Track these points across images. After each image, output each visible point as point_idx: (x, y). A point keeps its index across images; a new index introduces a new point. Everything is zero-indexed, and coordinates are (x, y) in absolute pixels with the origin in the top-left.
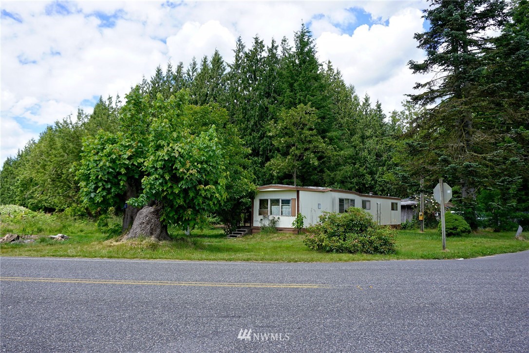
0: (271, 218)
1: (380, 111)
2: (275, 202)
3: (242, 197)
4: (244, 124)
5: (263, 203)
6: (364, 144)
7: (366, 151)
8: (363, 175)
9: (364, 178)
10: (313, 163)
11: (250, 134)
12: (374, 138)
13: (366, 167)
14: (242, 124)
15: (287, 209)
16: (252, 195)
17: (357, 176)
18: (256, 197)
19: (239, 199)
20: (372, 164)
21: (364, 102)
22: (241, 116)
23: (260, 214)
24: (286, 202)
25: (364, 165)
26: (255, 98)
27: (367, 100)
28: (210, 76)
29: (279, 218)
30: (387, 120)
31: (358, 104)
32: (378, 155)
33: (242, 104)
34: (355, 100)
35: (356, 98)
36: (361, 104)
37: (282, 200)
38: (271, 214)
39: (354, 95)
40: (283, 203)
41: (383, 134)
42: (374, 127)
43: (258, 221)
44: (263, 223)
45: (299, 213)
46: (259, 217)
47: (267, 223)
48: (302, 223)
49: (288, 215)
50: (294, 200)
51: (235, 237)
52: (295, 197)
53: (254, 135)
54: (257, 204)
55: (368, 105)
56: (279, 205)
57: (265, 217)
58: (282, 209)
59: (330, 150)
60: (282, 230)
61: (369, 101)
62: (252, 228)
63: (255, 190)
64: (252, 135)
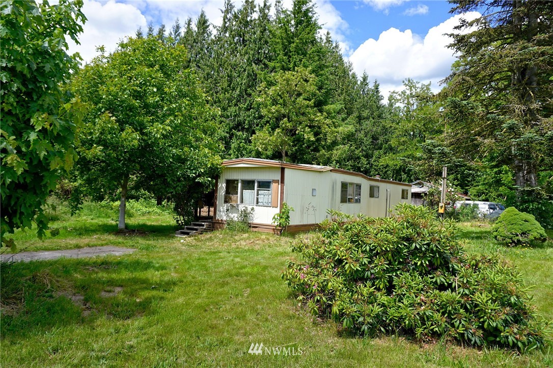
0: (241, 207)
1: (378, 92)
2: (248, 184)
3: (197, 176)
4: (228, 93)
5: (231, 186)
6: (360, 125)
7: (363, 132)
8: (359, 158)
9: (359, 162)
10: (309, 138)
11: (236, 105)
12: (371, 119)
13: (362, 149)
14: (226, 93)
15: (264, 195)
16: (215, 173)
17: (352, 159)
18: (221, 176)
19: (195, 178)
20: (368, 147)
21: (362, 80)
22: (226, 84)
23: (226, 202)
24: (265, 185)
25: (360, 147)
26: (241, 64)
27: (365, 79)
28: (194, 39)
29: (253, 209)
30: (385, 102)
31: (356, 82)
32: (375, 138)
33: (227, 70)
34: (353, 77)
35: (354, 76)
36: (359, 83)
37: (259, 182)
38: (242, 202)
39: (352, 72)
40: (259, 186)
41: (380, 116)
42: (371, 108)
43: (223, 211)
44: (230, 214)
45: (284, 202)
46: (224, 206)
47: (235, 216)
48: (288, 217)
49: (267, 205)
50: (277, 181)
51: (188, 234)
52: (279, 177)
53: (240, 106)
54: (222, 186)
55: (366, 85)
56: (254, 190)
57: (233, 206)
58: (258, 194)
59: (327, 125)
60: (256, 227)
61: (367, 80)
62: (214, 221)
63: (220, 165)
64: (238, 105)
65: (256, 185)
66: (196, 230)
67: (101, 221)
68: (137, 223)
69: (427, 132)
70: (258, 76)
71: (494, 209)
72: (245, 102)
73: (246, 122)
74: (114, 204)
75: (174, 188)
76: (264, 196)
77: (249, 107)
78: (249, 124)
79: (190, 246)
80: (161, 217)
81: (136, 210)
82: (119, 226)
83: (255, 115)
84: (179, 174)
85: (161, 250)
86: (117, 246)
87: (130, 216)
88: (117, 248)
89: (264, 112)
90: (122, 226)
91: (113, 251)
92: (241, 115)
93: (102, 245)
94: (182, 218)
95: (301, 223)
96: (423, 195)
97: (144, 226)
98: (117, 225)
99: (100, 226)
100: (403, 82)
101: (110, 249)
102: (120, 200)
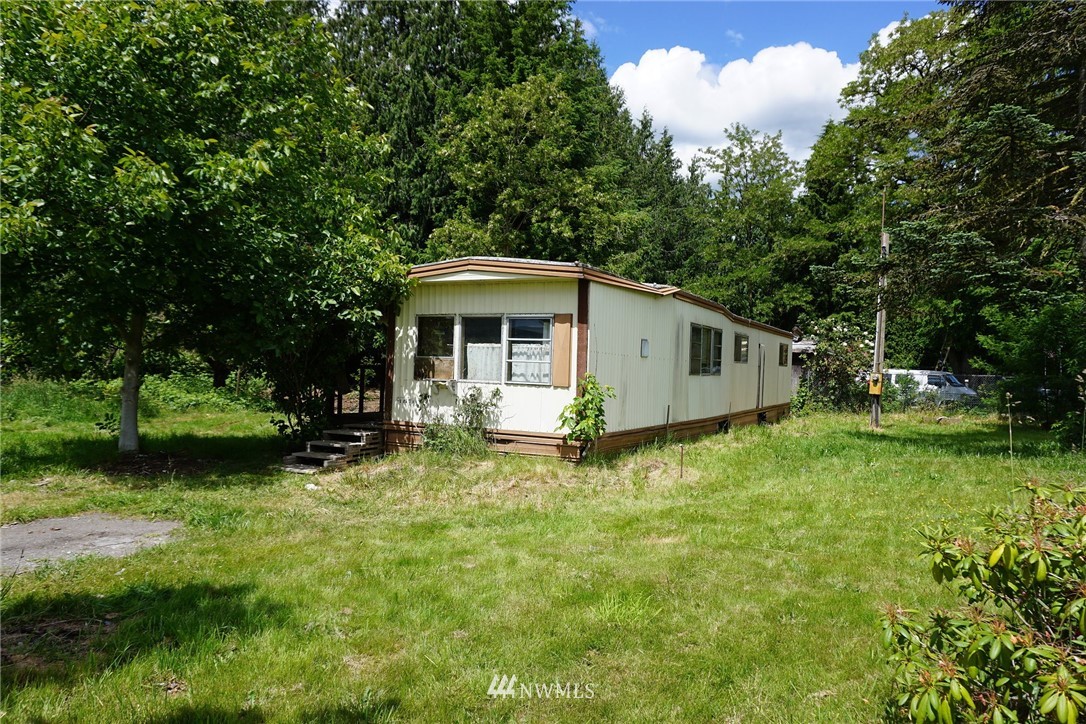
0: (463, 390)
1: (669, 152)
2: (483, 330)
3: (343, 306)
5: (434, 334)
7: (646, 232)
10: (560, 233)
16: (389, 298)
18: (404, 308)
19: (334, 313)
21: (642, 127)
23: (419, 375)
24: (529, 330)
25: (641, 263)
27: (646, 124)
29: (496, 393)
30: (683, 173)
31: (629, 131)
32: (667, 245)
35: (626, 118)
36: (635, 132)
37: (513, 321)
38: (465, 374)
39: (622, 109)
40: (513, 333)
41: (674, 202)
42: (658, 184)
43: (412, 401)
44: (433, 410)
45: (587, 374)
46: (414, 388)
47: (448, 414)
48: (601, 411)
49: (536, 382)
50: (566, 318)
51: (318, 463)
52: (572, 307)
53: (399, 166)
54: (407, 335)
55: (647, 137)
56: (499, 341)
57: (438, 387)
58: (510, 355)
59: (600, 206)
60: (510, 441)
61: (650, 126)
62: (385, 427)
63: (405, 277)
64: (393, 165)
65: (505, 329)
66: (341, 451)
67: (74, 429)
68: (168, 432)
69: (777, 232)
70: (439, 100)
71: (939, 385)
72: (411, 158)
73: (414, 202)
74: (108, 386)
75: (279, 340)
76: (529, 357)
77: (419, 170)
78: (421, 207)
79: (340, 504)
80: (229, 416)
81: (164, 400)
82: (120, 443)
83: (434, 185)
84: (290, 299)
85: (260, 526)
86: (116, 512)
87: (151, 414)
88: (113, 524)
89: (457, 177)
90: (128, 444)
91: (103, 534)
92: (402, 185)
93: (66, 513)
94: (294, 421)
95: (622, 429)
96: (805, 356)
97: (189, 441)
98: (116, 439)
99: (66, 444)
100: (726, 131)
101: (89, 529)
102: (122, 376)
